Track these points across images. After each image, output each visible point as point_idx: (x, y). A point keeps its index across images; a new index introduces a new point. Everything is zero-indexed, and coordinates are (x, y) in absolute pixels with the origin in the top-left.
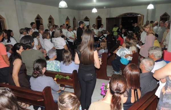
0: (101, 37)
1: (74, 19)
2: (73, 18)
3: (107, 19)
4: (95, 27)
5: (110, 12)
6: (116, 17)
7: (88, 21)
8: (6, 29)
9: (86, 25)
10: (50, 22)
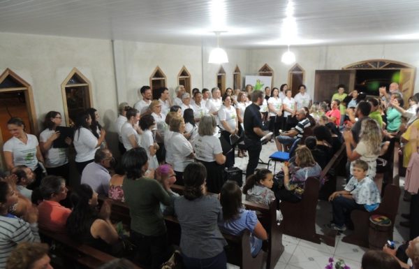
0: (301, 123)
1: (237, 70)
2: (234, 69)
3: (318, 72)
4: (286, 92)
5: (326, 56)
6: (341, 69)
7: (270, 75)
8: (92, 107)
9: (263, 85)
10: (182, 82)
